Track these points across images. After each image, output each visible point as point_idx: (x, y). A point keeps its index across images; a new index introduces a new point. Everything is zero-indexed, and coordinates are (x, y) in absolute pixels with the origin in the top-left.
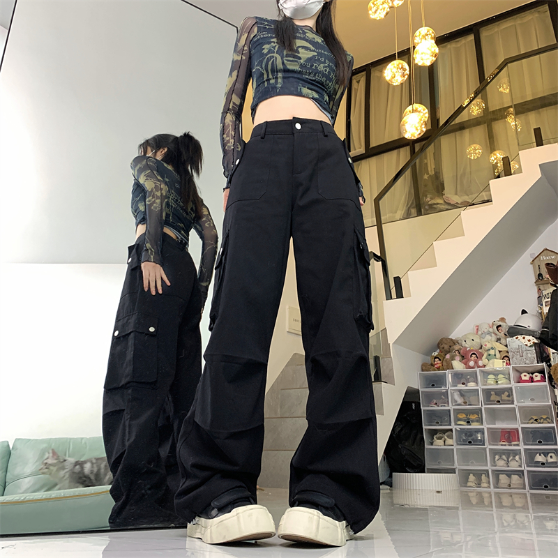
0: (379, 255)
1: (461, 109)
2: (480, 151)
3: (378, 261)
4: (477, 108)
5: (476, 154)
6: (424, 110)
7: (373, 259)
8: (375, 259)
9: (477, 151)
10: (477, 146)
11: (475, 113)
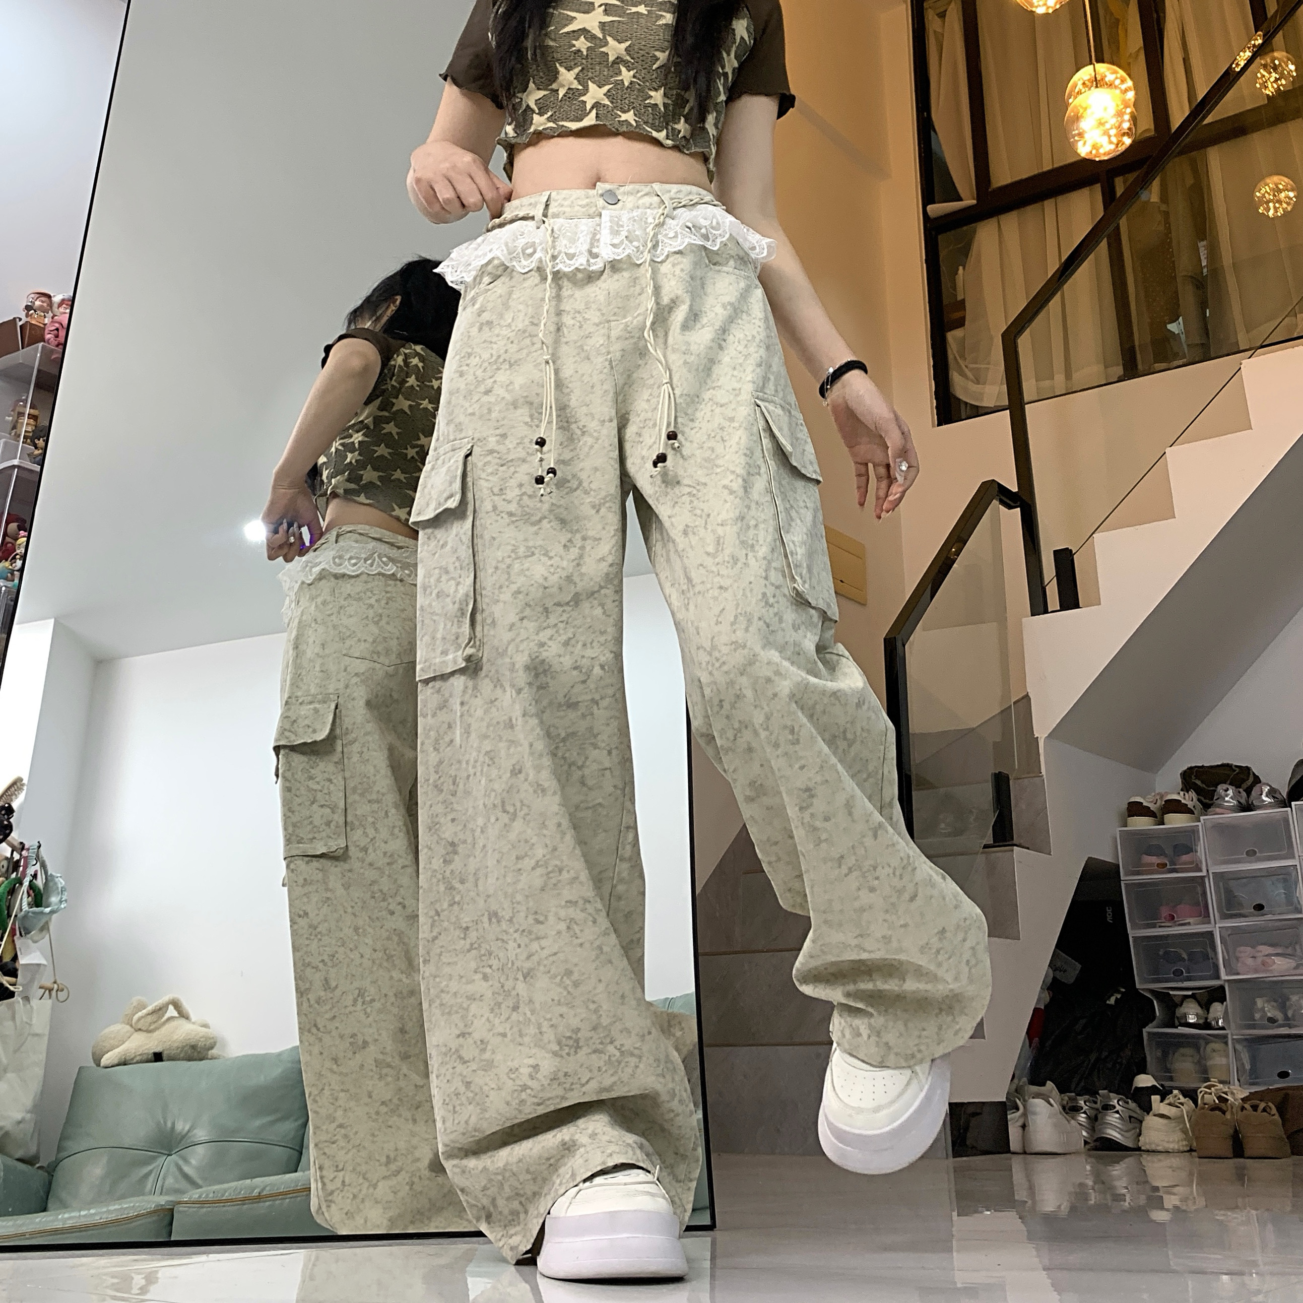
0: (1015, 489)
1: (1228, 79)
2: (1291, 194)
3: (1010, 507)
4: (1274, 75)
5: (1280, 202)
6: (1123, 81)
7: (995, 502)
8: (1002, 502)
9: (1283, 195)
10: (1283, 181)
11: (1270, 91)
